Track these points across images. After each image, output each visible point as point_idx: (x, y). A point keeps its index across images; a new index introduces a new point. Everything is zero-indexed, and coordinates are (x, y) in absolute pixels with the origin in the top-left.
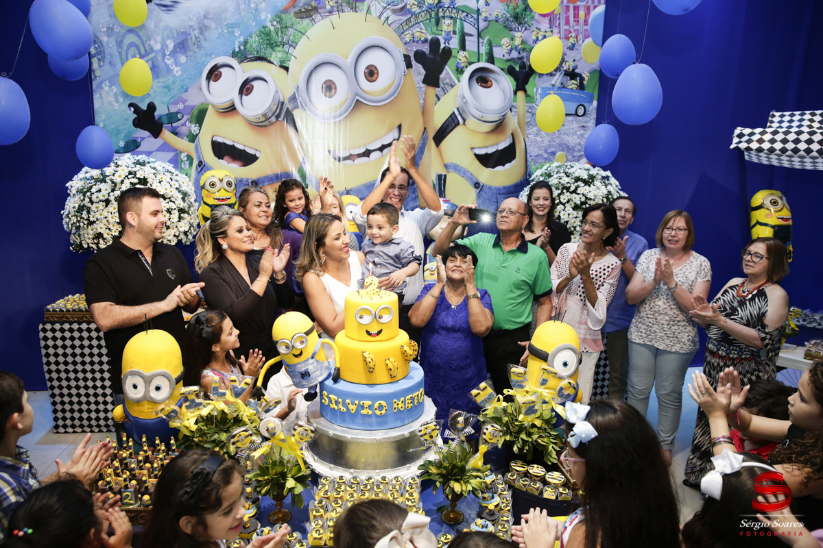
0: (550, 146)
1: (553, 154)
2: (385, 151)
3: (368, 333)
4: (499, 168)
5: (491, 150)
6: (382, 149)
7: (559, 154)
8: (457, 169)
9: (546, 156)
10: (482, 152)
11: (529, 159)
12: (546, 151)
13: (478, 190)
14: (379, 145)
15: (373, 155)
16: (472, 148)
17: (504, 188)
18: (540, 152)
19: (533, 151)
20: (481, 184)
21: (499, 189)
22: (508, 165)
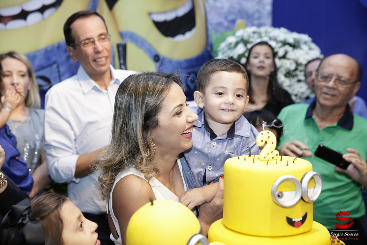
0: (230, 12)
1: (233, 22)
2: (47, 13)
3: (290, 222)
4: (179, 38)
5: (170, 17)
6: (43, 9)
7: (239, 22)
8: (134, 38)
9: (226, 24)
10: (160, 18)
11: (210, 27)
12: (226, 18)
13: (158, 64)
14: (38, 5)
15: (33, 18)
16: (150, 14)
17: (186, 61)
18: (221, 20)
19: (214, 18)
20: (161, 57)
21: (180, 63)
22: (188, 35)
